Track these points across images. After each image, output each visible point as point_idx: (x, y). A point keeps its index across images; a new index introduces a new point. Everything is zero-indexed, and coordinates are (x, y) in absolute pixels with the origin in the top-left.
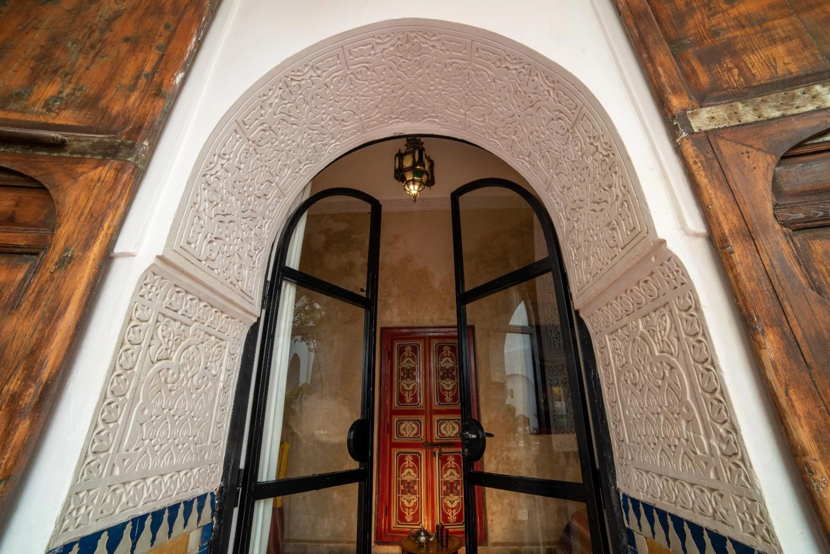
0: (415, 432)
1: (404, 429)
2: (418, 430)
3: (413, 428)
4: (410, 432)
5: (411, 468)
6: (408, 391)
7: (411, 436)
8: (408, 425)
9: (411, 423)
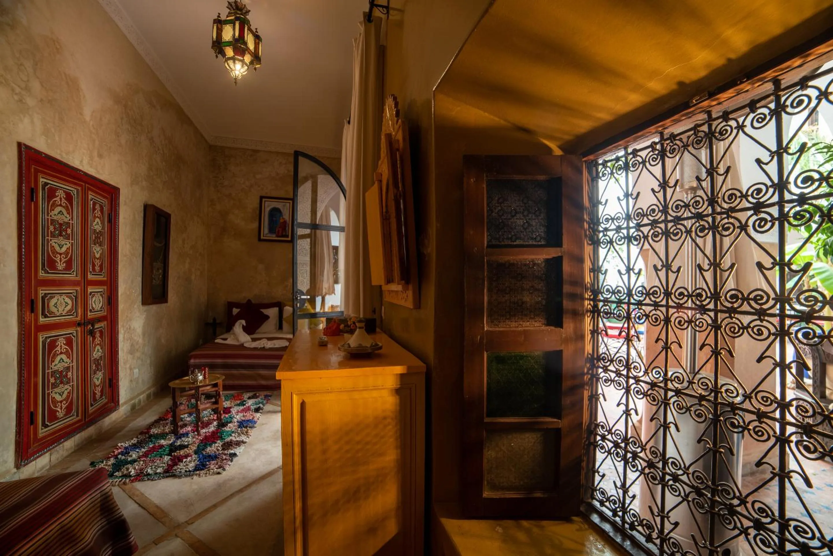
0: (69, 307)
1: (55, 305)
2: (73, 306)
3: (66, 303)
4: (63, 308)
5: (64, 353)
6: (60, 254)
7: (64, 314)
8: (61, 299)
9: (64, 296)
